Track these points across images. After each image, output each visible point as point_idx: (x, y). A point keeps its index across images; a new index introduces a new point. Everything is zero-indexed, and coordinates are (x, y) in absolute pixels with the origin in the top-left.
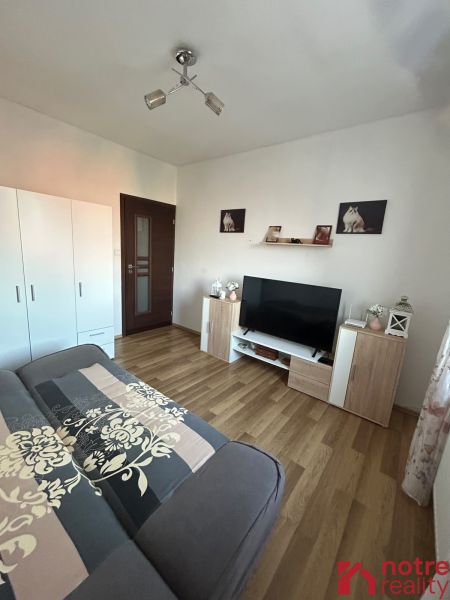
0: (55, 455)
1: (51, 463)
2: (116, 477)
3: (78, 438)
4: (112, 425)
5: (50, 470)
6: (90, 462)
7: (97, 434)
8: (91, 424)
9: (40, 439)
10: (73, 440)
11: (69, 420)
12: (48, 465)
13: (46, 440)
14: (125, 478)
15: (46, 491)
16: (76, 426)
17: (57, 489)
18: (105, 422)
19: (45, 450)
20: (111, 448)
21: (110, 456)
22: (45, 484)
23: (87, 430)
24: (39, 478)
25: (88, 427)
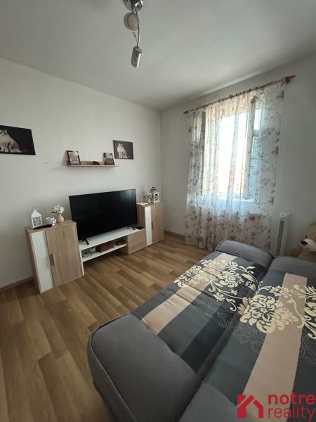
0: (260, 301)
1: (266, 299)
2: (254, 275)
3: (243, 297)
4: (226, 284)
5: (269, 297)
6: (252, 287)
7: (235, 289)
8: (230, 294)
9: (255, 315)
10: (244, 299)
11: (231, 308)
12: (268, 299)
13: (254, 312)
14: (252, 273)
15: (278, 292)
16: (234, 302)
17: (274, 290)
18: (225, 288)
19: (261, 306)
20: (242, 280)
21: (246, 280)
22: (276, 295)
23: (236, 294)
24: (276, 299)
25: (233, 295)
